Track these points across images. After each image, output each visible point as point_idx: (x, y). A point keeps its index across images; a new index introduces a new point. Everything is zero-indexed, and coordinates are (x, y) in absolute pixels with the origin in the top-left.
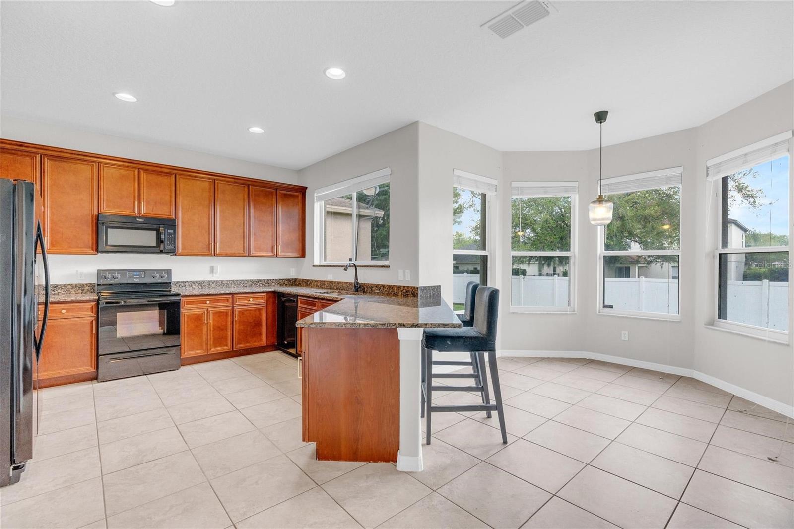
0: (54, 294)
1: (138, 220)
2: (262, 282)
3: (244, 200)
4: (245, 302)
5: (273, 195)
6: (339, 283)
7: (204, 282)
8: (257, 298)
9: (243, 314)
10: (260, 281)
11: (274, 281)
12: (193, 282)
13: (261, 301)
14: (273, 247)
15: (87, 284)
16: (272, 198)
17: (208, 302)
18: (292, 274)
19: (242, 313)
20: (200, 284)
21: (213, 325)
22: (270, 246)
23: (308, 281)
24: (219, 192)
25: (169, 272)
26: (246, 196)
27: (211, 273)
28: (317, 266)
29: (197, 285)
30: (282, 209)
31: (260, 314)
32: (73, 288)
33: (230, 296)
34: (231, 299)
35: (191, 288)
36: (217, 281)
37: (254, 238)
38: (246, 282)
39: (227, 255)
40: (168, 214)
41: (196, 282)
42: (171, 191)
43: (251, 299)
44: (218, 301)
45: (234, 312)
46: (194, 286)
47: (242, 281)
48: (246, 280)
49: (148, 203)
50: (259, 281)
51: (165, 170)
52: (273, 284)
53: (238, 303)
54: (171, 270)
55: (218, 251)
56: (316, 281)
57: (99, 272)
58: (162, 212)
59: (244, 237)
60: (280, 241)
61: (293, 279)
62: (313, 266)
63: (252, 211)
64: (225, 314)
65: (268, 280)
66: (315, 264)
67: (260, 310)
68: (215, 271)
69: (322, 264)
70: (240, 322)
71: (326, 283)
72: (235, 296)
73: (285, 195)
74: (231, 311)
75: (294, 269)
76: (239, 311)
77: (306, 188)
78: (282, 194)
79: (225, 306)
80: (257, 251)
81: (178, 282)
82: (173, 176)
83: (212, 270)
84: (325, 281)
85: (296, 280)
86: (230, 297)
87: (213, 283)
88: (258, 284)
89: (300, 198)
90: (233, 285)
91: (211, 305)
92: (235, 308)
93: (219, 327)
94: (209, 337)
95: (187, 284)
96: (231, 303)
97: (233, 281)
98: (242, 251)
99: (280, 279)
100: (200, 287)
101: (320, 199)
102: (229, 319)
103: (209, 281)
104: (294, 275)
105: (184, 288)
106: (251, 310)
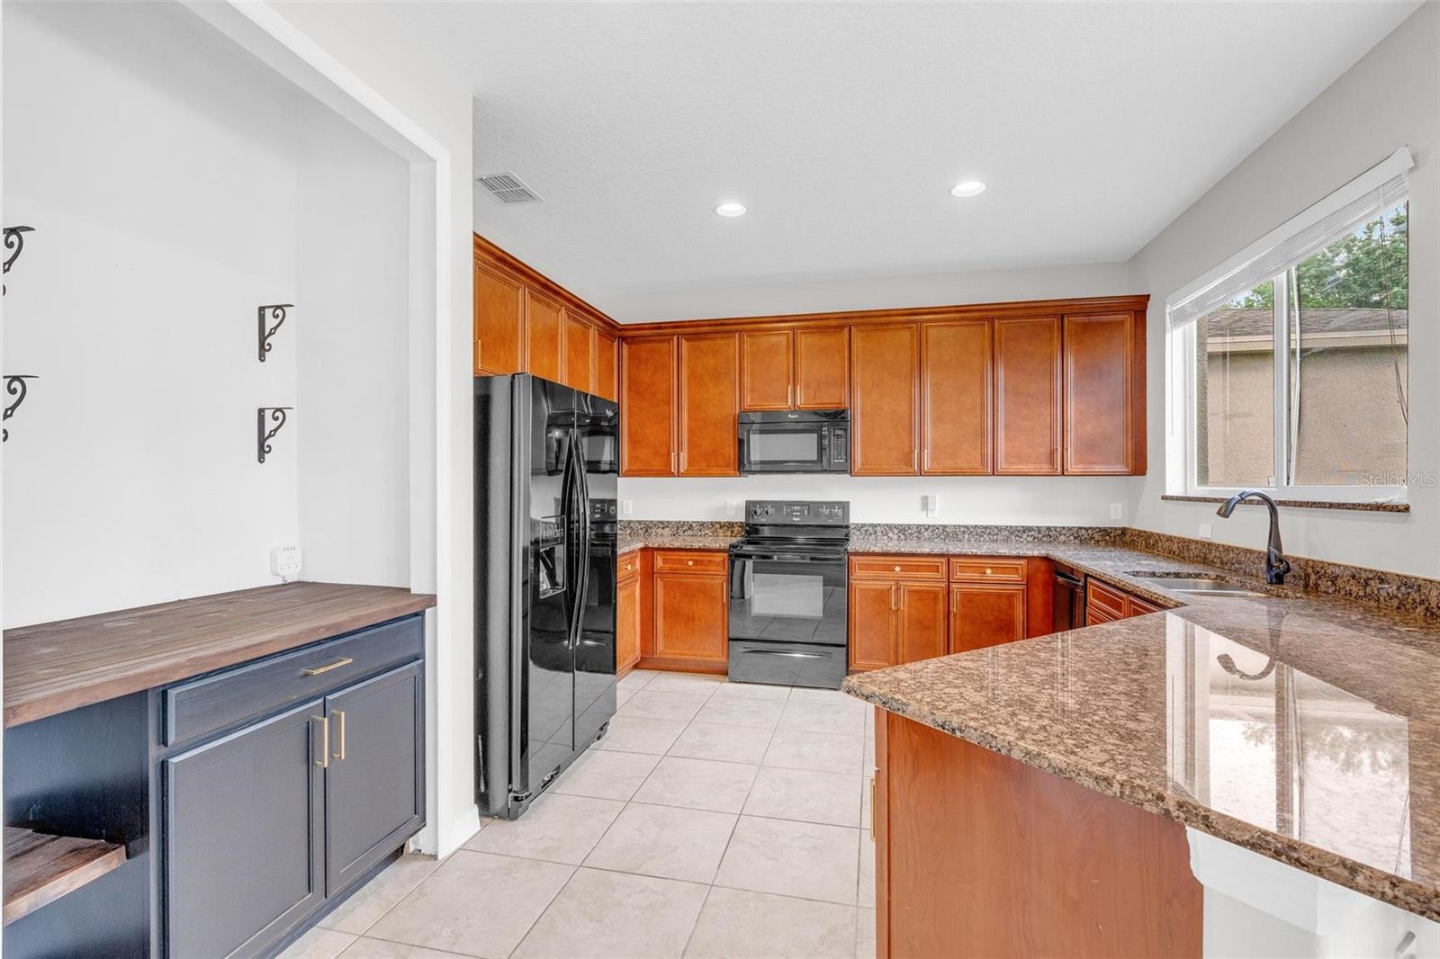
0: (701, 536)
1: (790, 416)
2: (1033, 533)
3: (982, 353)
4: (976, 576)
5: (1052, 332)
6: (1228, 549)
7: (909, 526)
8: (1004, 569)
9: (971, 601)
10: (1030, 529)
11: (1064, 532)
12: (890, 527)
13: (1014, 577)
14: (1052, 454)
15: (736, 523)
16: (1051, 339)
17: (898, 569)
18: (1114, 515)
19: (968, 598)
20: (903, 530)
21: (910, 615)
22: (1045, 450)
23: (1150, 535)
24: (930, 346)
25: (844, 506)
26: (987, 344)
27: (923, 510)
28: (1171, 498)
29: (896, 532)
30: (1076, 361)
31: (1011, 607)
32: (721, 527)
33: (944, 560)
34: (945, 568)
35: (886, 537)
36: (933, 526)
37: (1006, 436)
38: (996, 531)
39: (945, 474)
40: (838, 401)
41: (895, 526)
42: (843, 361)
43: (989, 571)
44: (918, 568)
45: (951, 595)
46: (890, 535)
47: (986, 527)
48: (997, 527)
49: (807, 387)
50: (1026, 529)
51: (834, 323)
52: (1063, 538)
53: (959, 575)
54: (848, 503)
55: (926, 466)
56: (1170, 539)
57: (749, 504)
58: (828, 400)
59: (983, 434)
60: (1070, 437)
61: (1115, 529)
62: (1165, 498)
63: (1001, 374)
64: (933, 595)
65: (1048, 528)
66: (1169, 493)
67: (1010, 597)
68: (930, 508)
69: (1190, 494)
70: (964, 617)
71: (1193, 546)
72: (952, 560)
73: (1085, 326)
74: (945, 592)
75: (1119, 506)
76: (963, 594)
77: (1148, 297)
78: (1076, 324)
79: (930, 580)
80: (1012, 463)
81: (863, 525)
82: (846, 330)
83: (925, 504)
84: (1190, 541)
85: (1124, 531)
86: (942, 563)
87: (926, 530)
88: (1025, 536)
89: (1128, 325)
90: (966, 536)
91: (902, 574)
92: (954, 586)
93: (921, 622)
94: (900, 640)
95: (878, 529)
96: (945, 575)
97: (967, 527)
98: (977, 464)
99: (1080, 528)
100: (902, 537)
101: (1180, 317)
102: (941, 607)
103: (918, 526)
104: (1120, 517)
105: (873, 536)
106: (991, 594)
